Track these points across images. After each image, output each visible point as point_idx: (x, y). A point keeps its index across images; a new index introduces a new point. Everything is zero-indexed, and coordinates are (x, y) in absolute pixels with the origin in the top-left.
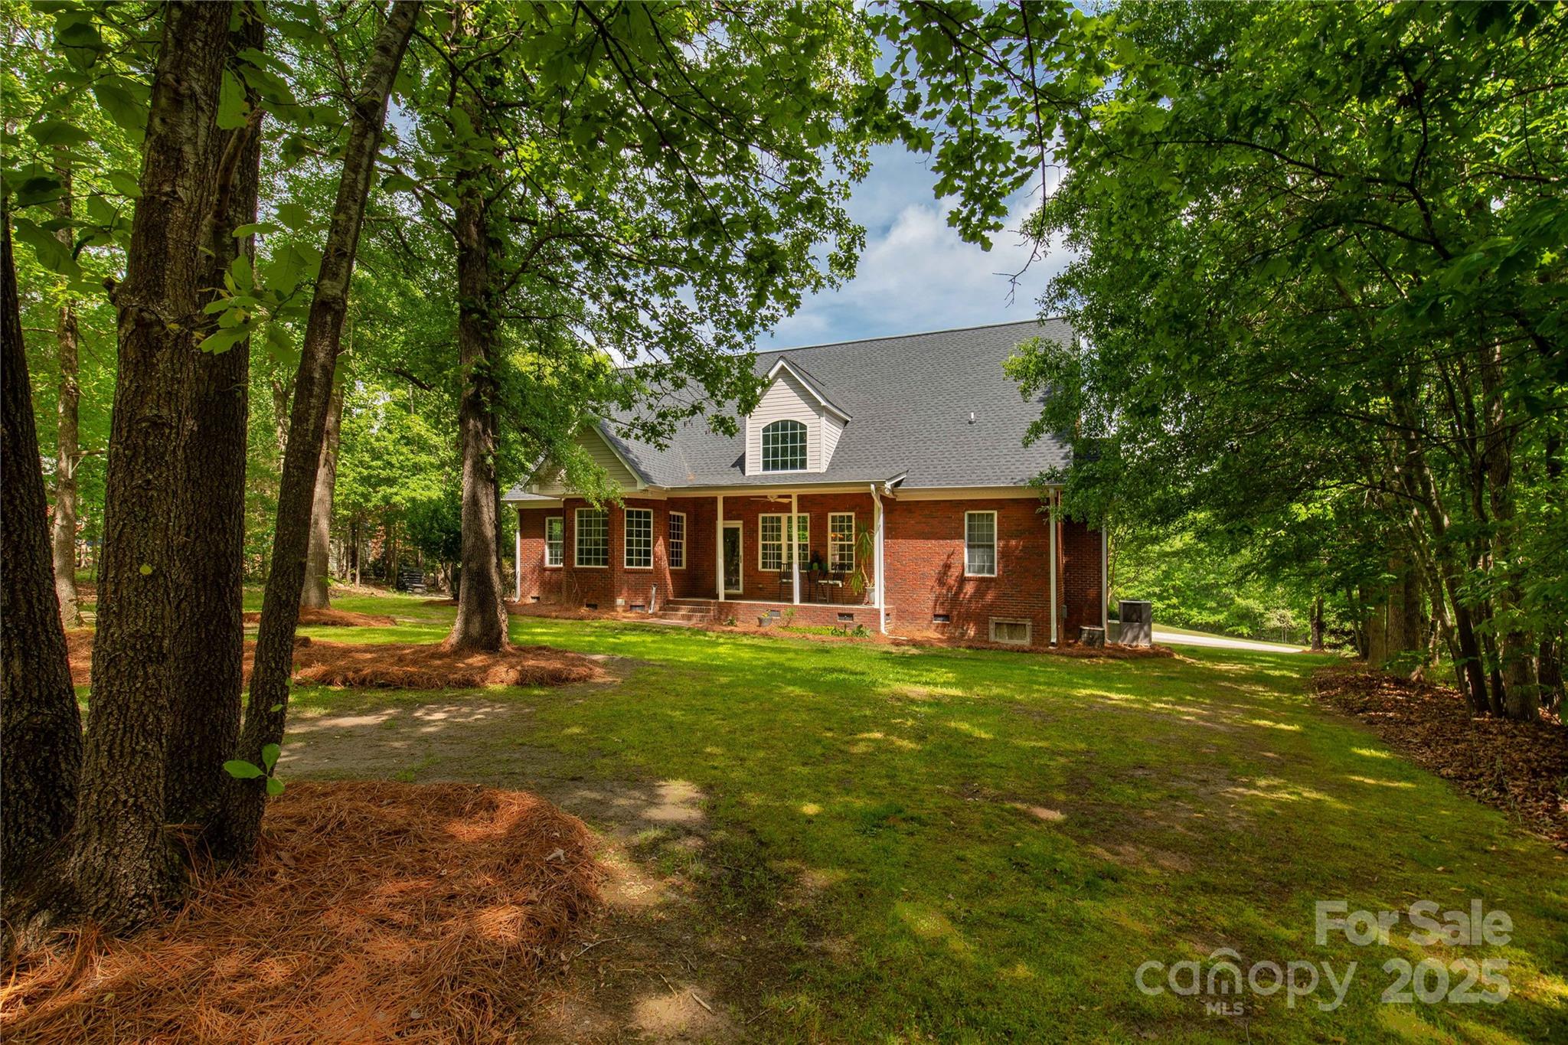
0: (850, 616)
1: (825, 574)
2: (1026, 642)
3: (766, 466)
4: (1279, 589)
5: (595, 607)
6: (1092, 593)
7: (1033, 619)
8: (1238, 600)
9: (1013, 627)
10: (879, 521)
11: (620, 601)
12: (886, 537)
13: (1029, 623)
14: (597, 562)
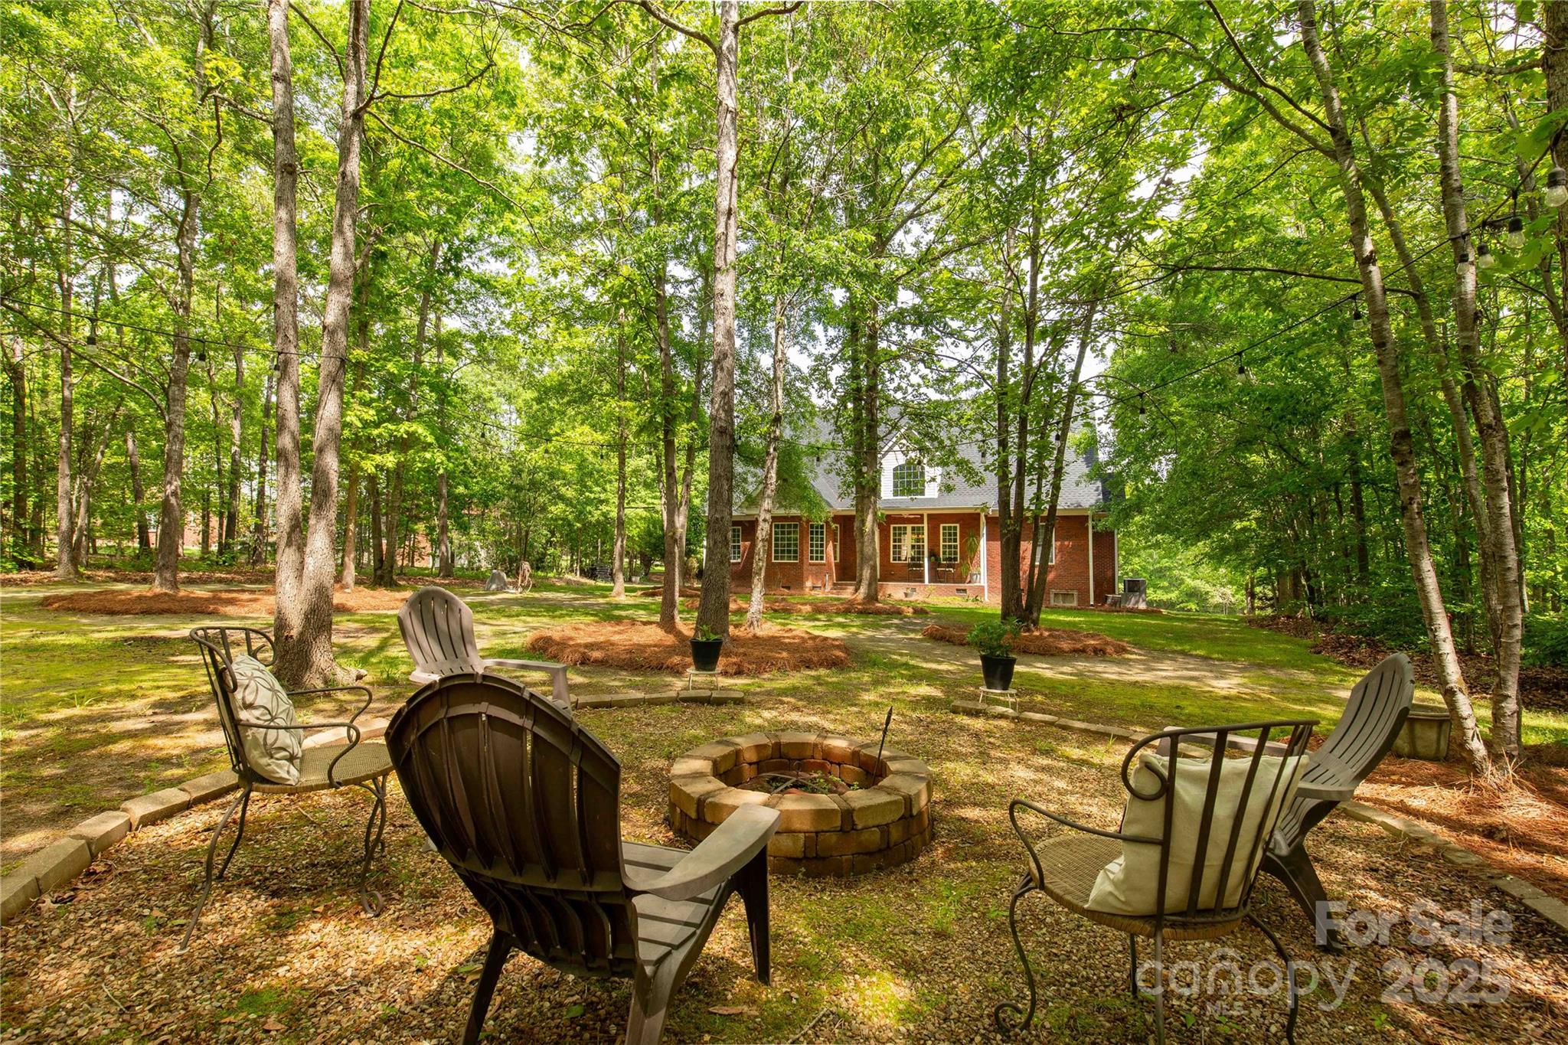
0: (965, 591)
1: (940, 565)
2: (1075, 604)
3: (896, 493)
4: (1222, 571)
5: (788, 588)
6: (1109, 573)
7: (1079, 590)
8: (1188, 581)
9: (1065, 595)
10: (984, 531)
11: (809, 584)
12: (988, 540)
13: (1075, 593)
14: (789, 558)
